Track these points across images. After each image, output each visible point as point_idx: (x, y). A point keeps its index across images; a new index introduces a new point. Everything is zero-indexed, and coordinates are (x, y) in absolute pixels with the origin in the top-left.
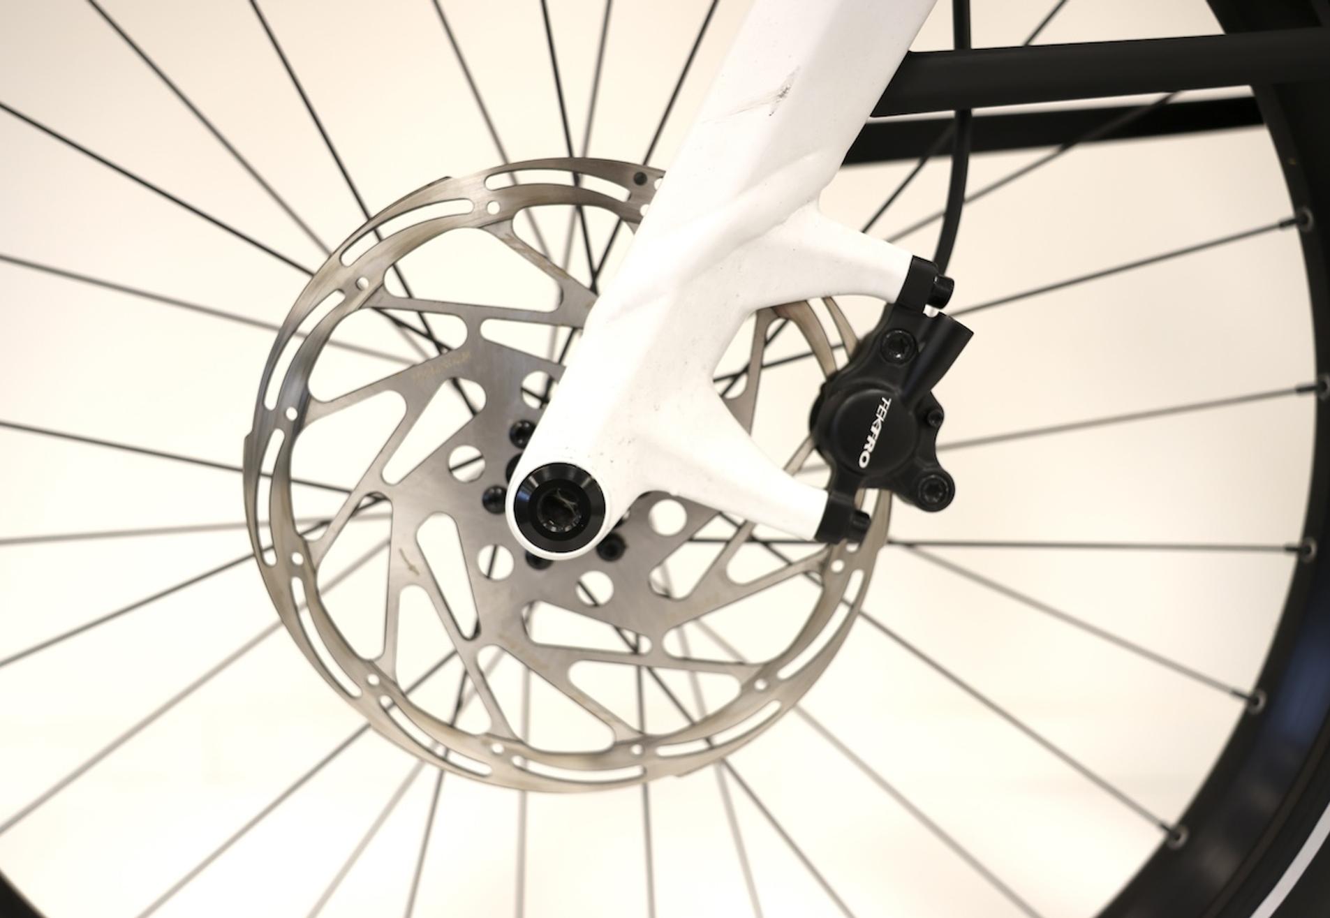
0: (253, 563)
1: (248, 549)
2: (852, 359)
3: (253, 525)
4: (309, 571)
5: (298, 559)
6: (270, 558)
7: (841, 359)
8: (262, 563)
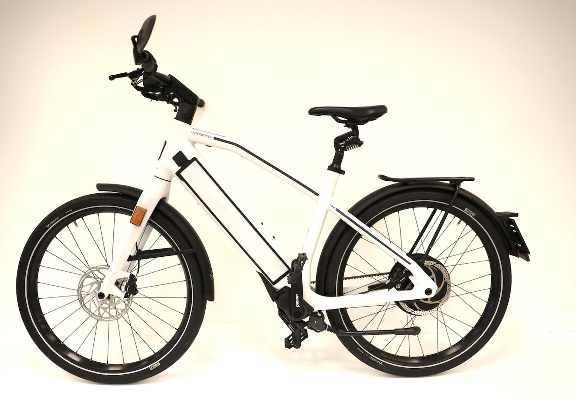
0: (78, 300)
1: (78, 299)
2: (129, 281)
3: (78, 295)
4: (83, 301)
5: (82, 300)
6: (80, 300)
7: (128, 281)
8: (79, 300)
